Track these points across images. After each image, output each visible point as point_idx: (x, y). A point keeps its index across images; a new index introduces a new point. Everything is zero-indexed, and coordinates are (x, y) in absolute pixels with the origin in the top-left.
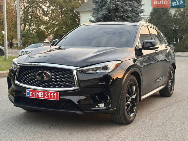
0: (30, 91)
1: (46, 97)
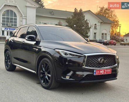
0: (96, 71)
1: (105, 73)
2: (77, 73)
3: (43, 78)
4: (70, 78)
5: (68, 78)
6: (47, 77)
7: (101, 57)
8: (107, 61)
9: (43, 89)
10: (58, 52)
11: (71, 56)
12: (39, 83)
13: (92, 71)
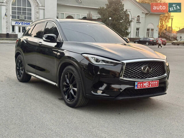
0: (138, 83)
1: (150, 86)
2: (113, 86)
3: (67, 92)
4: (103, 93)
5: (99, 93)
6: (72, 91)
7: (145, 64)
8: (153, 70)
9: (67, 107)
10: (87, 58)
11: (104, 64)
12: (62, 99)
13: (133, 83)
